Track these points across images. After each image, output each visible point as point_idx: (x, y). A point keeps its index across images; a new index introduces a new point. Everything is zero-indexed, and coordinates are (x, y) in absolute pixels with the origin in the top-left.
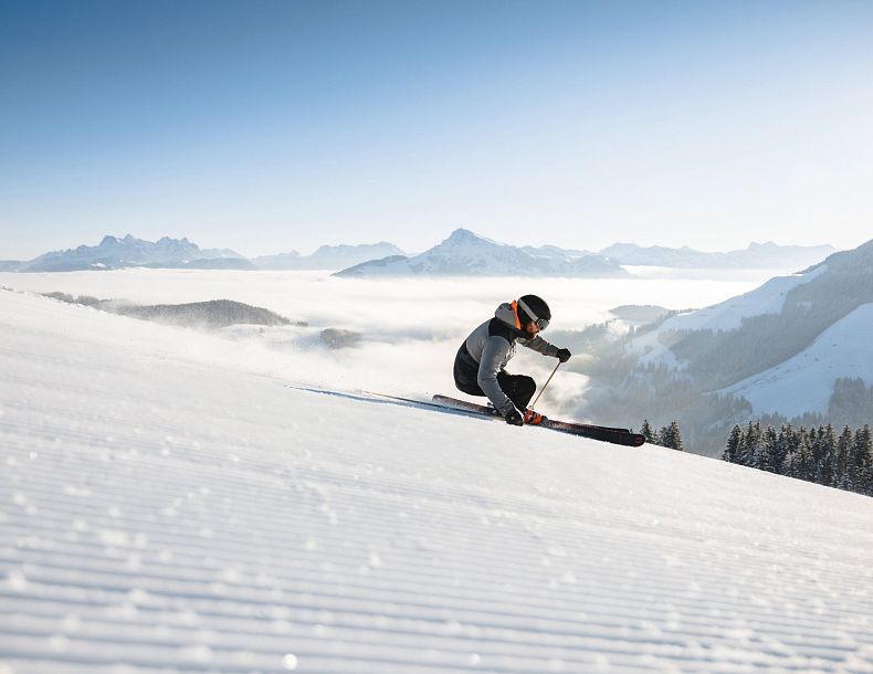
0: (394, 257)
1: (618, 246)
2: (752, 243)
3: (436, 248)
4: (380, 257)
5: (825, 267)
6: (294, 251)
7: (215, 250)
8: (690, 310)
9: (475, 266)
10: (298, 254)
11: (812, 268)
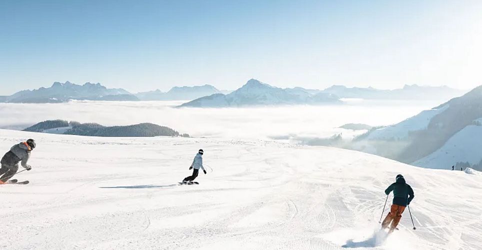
0: (217, 94)
1: (334, 87)
2: (406, 85)
3: (239, 89)
4: (209, 94)
5: (448, 106)
6: (157, 90)
7: (114, 89)
8: (382, 127)
9: (261, 99)
10: (159, 91)
11: (441, 106)
